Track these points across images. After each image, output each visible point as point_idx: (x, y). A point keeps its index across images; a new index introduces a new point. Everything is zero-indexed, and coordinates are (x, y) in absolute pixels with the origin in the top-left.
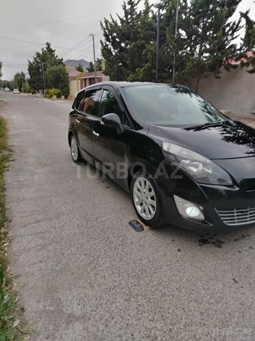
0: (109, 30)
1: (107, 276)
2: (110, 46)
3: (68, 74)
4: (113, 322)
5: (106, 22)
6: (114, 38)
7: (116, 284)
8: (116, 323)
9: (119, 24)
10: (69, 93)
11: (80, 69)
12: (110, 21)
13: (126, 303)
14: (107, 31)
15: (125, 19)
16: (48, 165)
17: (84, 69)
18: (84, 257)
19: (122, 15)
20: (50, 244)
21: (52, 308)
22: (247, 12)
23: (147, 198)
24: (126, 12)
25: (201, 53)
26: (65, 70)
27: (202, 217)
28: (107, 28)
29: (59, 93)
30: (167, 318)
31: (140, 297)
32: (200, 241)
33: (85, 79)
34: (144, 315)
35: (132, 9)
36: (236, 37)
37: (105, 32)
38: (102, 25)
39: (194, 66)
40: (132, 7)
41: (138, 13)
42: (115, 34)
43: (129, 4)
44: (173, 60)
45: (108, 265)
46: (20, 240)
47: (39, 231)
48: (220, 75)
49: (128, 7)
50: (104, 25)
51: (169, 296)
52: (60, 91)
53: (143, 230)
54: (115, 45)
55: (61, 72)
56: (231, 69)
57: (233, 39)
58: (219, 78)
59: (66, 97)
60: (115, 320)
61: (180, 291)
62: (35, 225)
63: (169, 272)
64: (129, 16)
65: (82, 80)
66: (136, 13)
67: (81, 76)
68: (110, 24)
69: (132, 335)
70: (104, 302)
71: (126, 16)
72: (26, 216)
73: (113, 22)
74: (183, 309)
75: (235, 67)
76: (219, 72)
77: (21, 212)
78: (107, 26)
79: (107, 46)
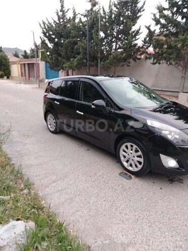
0: (46, 29)
1: (128, 213)
2: (47, 41)
3: (9, 60)
4: (151, 242)
5: (44, 23)
6: (50, 35)
7: (137, 217)
8: (152, 242)
9: (54, 26)
10: (10, 75)
11: (16, 56)
12: (47, 22)
13: (151, 229)
14: (44, 30)
15: (58, 22)
16: (31, 136)
17: (20, 55)
18: (104, 203)
19: (56, 19)
20: (75, 197)
21: (107, 242)
22: (150, 26)
23: (134, 157)
24: (59, 17)
25: (116, 49)
26: (6, 56)
27: (178, 166)
28: (45, 28)
29: (2, 74)
30: (180, 233)
31: (157, 223)
32: (169, 180)
33: (24, 64)
34: (166, 234)
35: (64, 15)
36: (138, 39)
37: (43, 30)
38: (40, 25)
39: (114, 58)
40: (63, 14)
41: (68, 18)
42: (51, 33)
43: (61, 11)
44: (98, 54)
45: (123, 206)
46: (51, 197)
47: (60, 189)
48: (130, 64)
49: (60, 14)
50: (42, 25)
51: (173, 219)
52: (3, 73)
53: (132, 178)
54: (51, 40)
55: (3, 58)
56: (137, 60)
57: (136, 40)
58: (129, 66)
59: (8, 78)
60: (151, 240)
61: (177, 215)
62: (54, 184)
63: (164, 204)
64: (61, 20)
65: (21, 65)
66: (67, 18)
67: (20, 62)
68: (47, 25)
69: (167, 248)
70: (137, 230)
71: (59, 20)
72: (43, 179)
73: (49, 23)
74: (186, 225)
75: (139, 59)
76: (129, 63)
77: (36, 176)
78: (44, 26)
79: (45, 40)
